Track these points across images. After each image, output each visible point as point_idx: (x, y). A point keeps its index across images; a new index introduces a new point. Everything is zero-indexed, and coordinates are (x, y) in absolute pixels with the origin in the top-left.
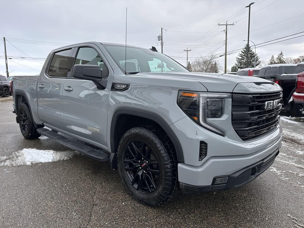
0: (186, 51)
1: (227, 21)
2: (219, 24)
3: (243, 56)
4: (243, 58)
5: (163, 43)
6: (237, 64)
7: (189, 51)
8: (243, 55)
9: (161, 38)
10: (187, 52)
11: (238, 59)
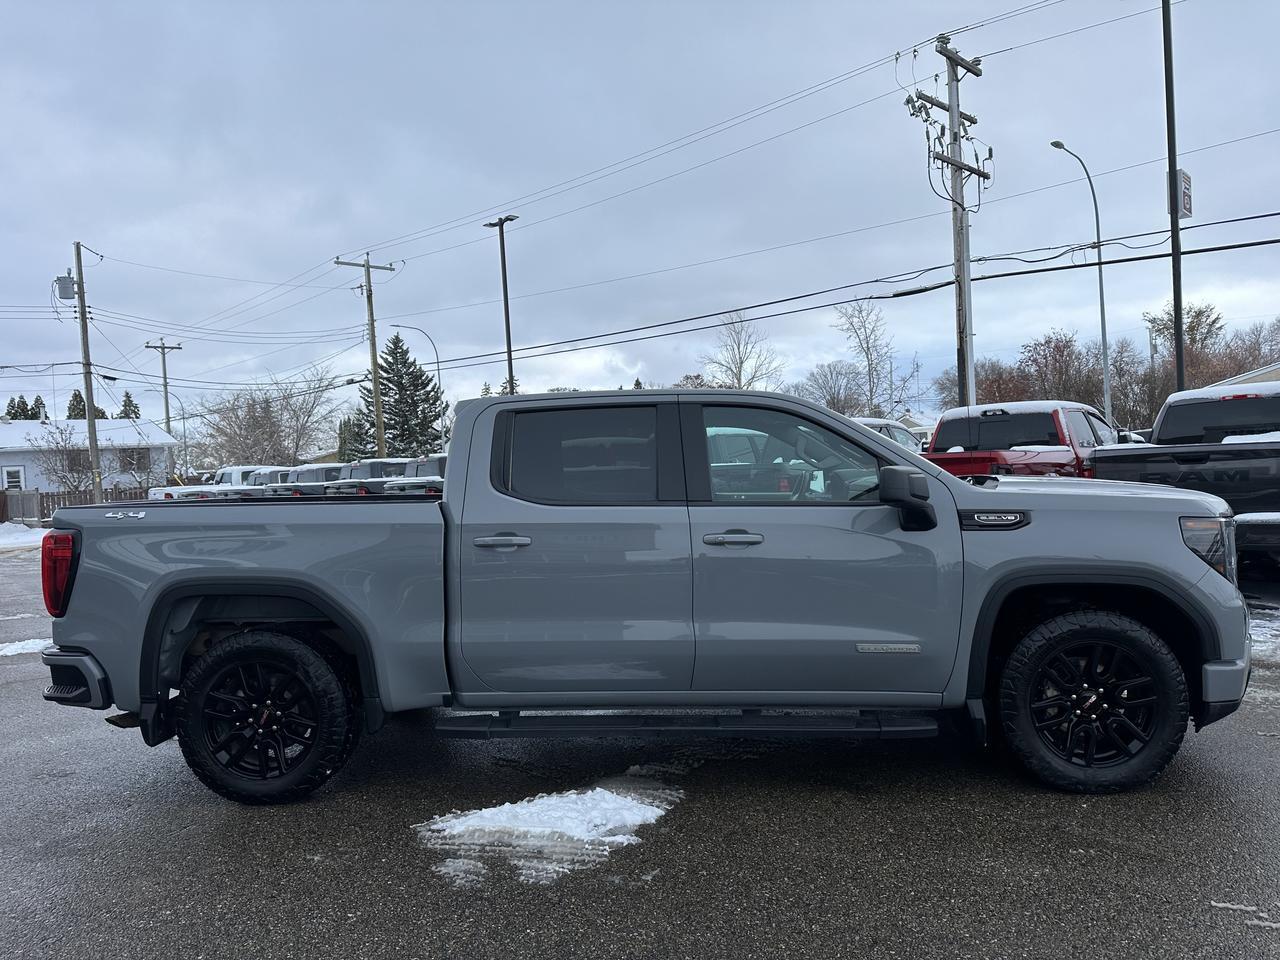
0: (155, 347)
1: (368, 254)
2: (338, 258)
3: (385, 382)
4: (385, 389)
5: (87, 309)
6: (366, 411)
7: (173, 348)
8: (384, 379)
9: (76, 286)
10: (164, 354)
11: (365, 392)
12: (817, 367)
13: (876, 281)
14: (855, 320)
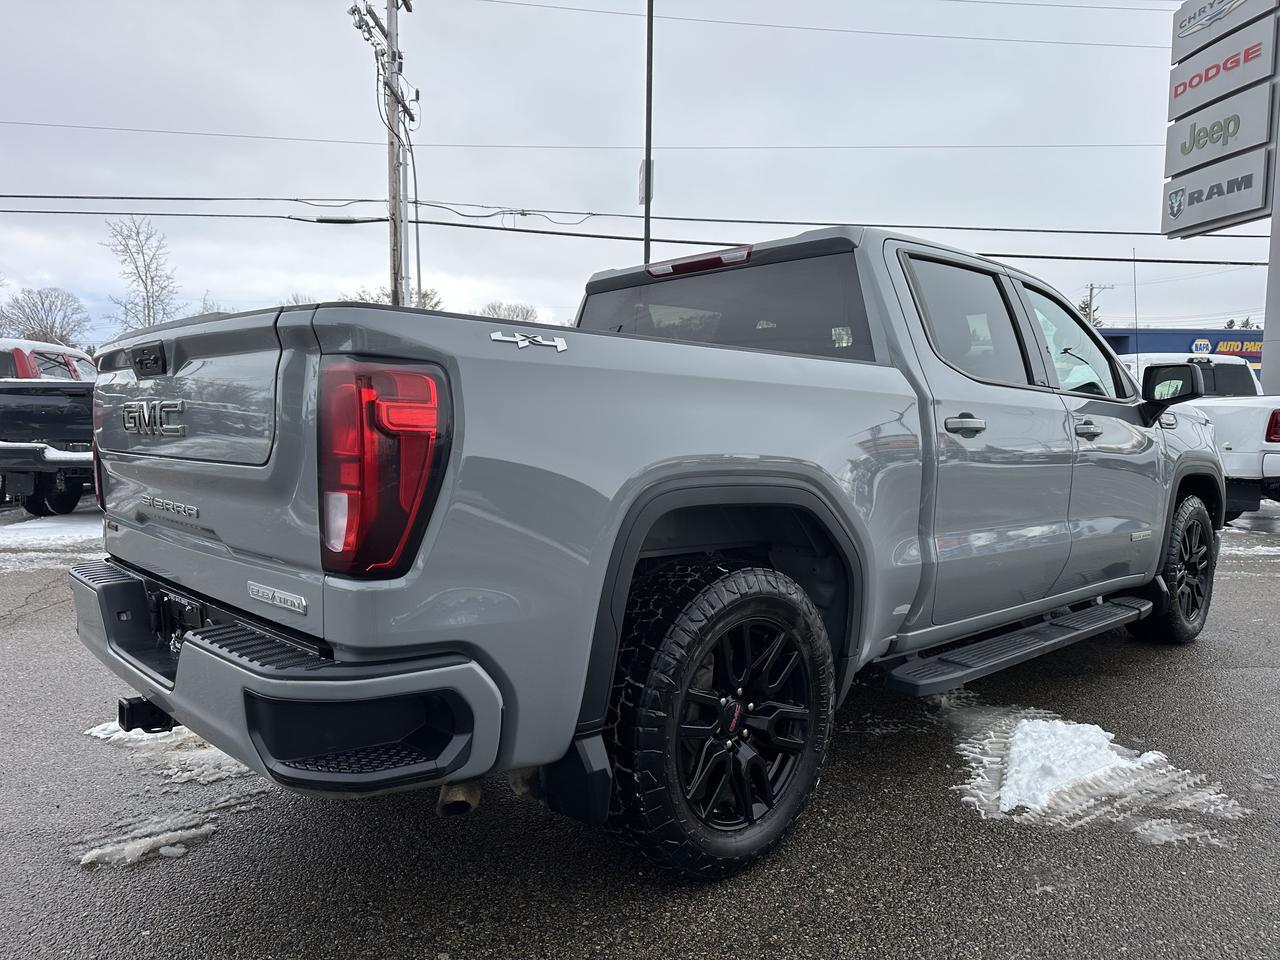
12: (23, 291)
13: (296, 200)
14: (131, 243)
